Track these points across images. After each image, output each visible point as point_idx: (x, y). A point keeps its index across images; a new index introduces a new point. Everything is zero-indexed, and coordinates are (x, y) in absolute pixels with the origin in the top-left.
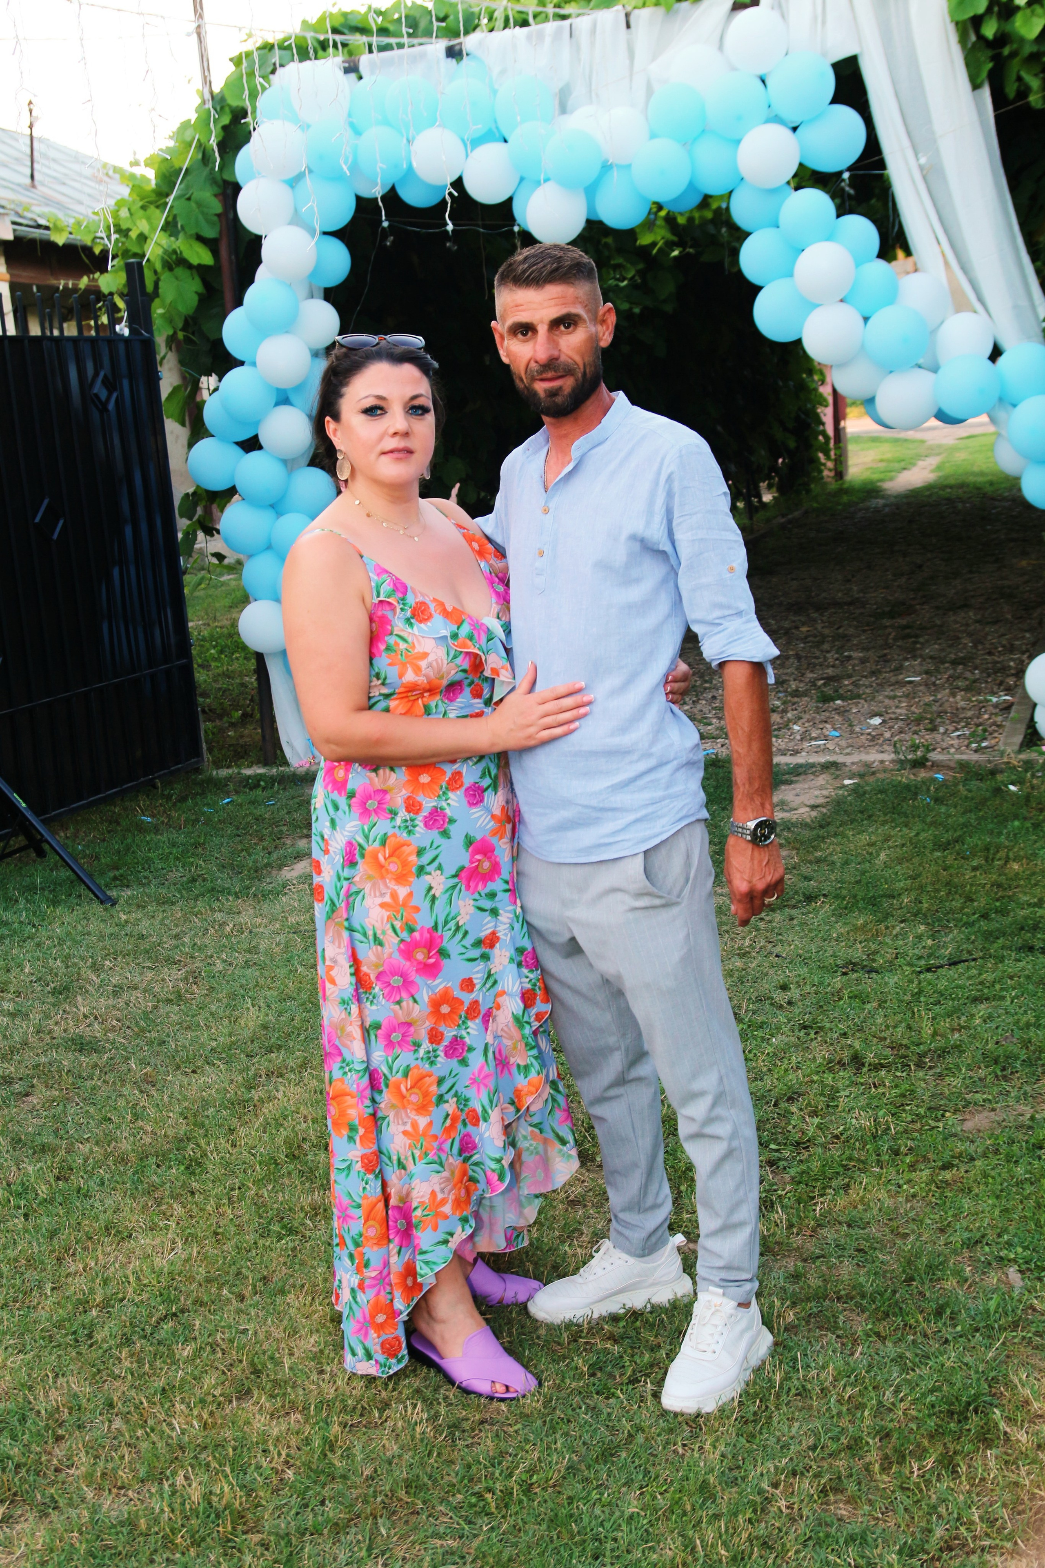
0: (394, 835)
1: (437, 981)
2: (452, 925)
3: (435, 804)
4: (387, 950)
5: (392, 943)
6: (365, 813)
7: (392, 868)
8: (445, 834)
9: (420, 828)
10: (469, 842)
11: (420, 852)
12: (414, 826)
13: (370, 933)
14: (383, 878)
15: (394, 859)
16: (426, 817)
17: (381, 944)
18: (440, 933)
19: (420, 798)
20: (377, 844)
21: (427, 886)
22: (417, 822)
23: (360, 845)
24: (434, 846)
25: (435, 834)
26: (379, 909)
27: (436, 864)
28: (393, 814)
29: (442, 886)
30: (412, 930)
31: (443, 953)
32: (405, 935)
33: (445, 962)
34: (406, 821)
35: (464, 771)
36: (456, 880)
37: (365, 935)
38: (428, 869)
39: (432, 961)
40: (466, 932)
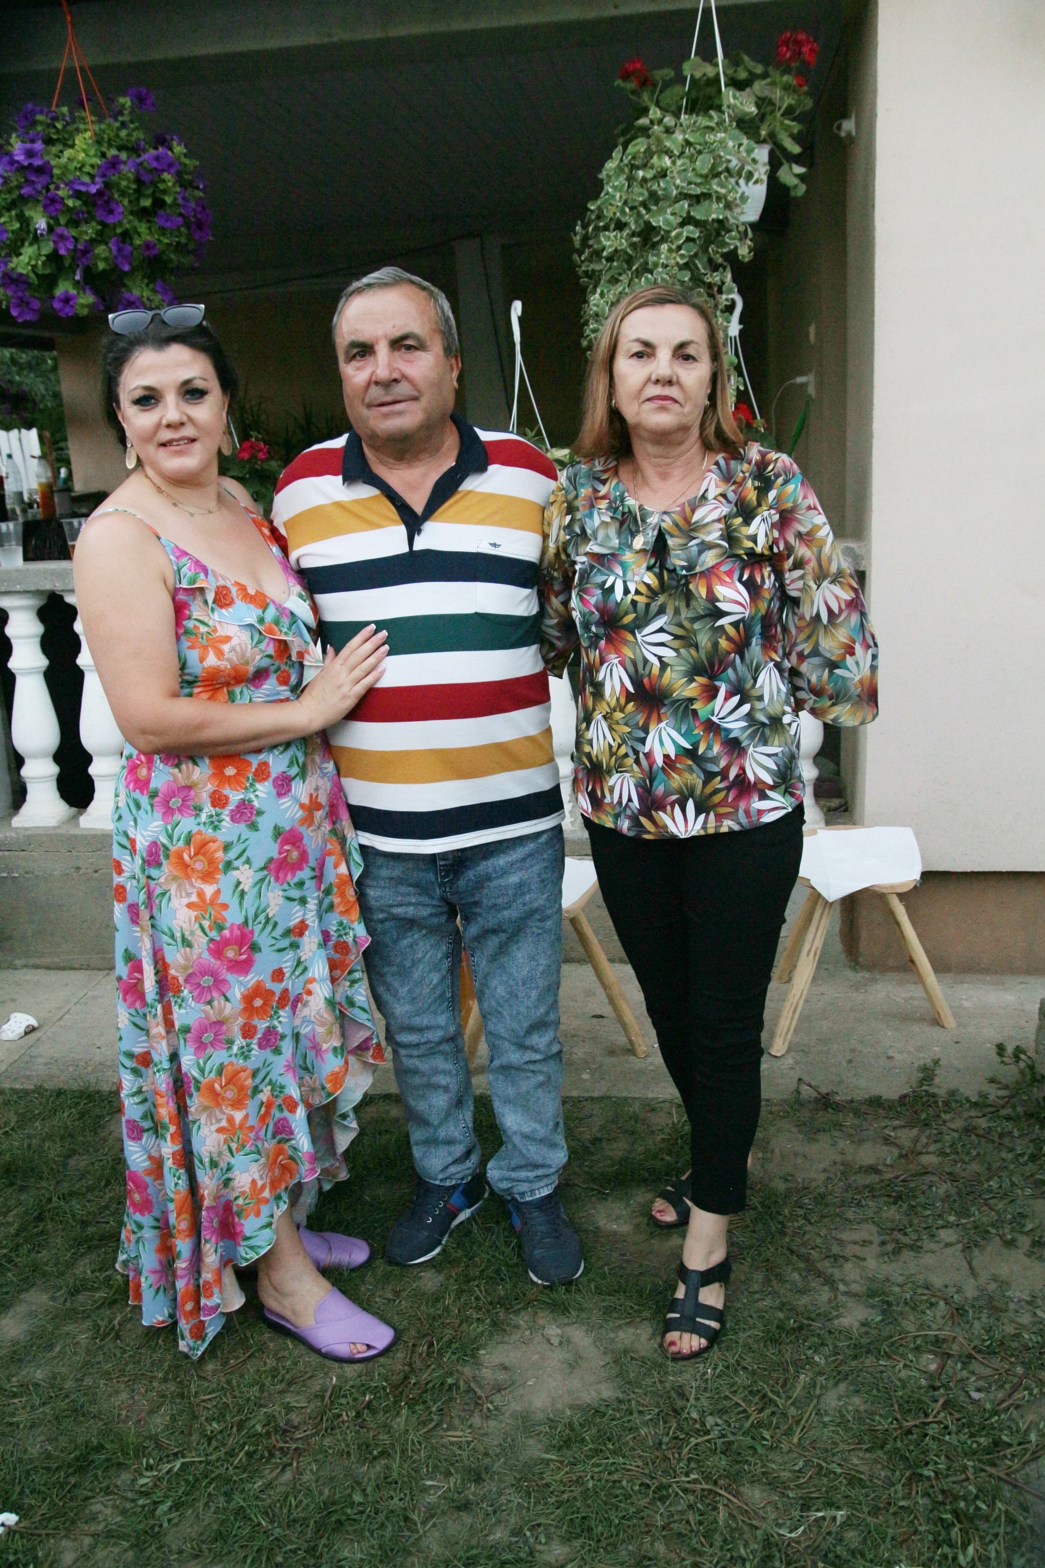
0: (199, 832)
1: (249, 977)
2: (262, 918)
3: (242, 796)
4: (196, 950)
5: (201, 943)
6: (168, 812)
7: (198, 866)
8: (253, 827)
9: (227, 822)
10: (278, 833)
11: (227, 847)
12: (220, 821)
13: (178, 935)
14: (188, 877)
15: (200, 857)
16: (232, 811)
17: (189, 945)
18: (250, 927)
19: (227, 791)
20: (181, 843)
21: (234, 882)
22: (223, 817)
23: (164, 845)
24: (242, 840)
25: (242, 828)
26: (186, 910)
27: (243, 859)
28: (199, 809)
29: (250, 880)
30: (221, 928)
31: (255, 948)
32: (214, 934)
33: (257, 956)
34: (211, 816)
35: (271, 761)
36: (265, 872)
37: (172, 937)
38: (236, 864)
39: (244, 957)
40: (276, 924)
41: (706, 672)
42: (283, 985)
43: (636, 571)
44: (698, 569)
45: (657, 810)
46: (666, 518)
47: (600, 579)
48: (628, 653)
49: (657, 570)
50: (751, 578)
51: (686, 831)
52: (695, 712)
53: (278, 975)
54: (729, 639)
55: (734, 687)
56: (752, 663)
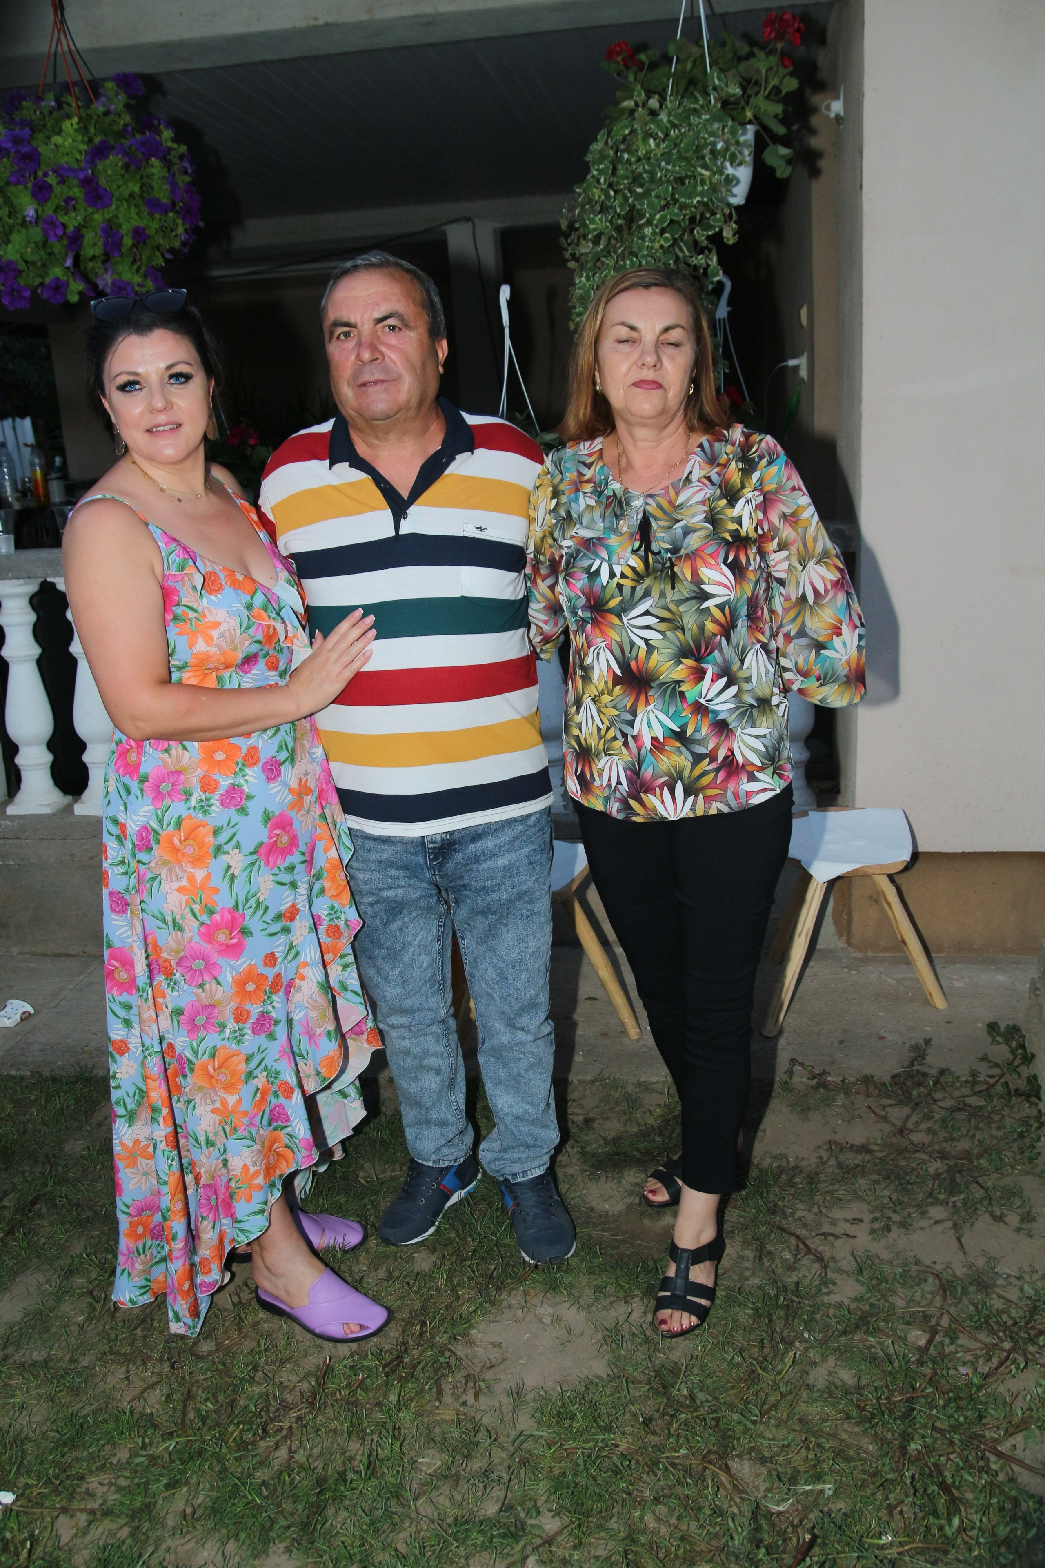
0: (190, 817)
1: (241, 961)
2: (253, 902)
3: (232, 781)
4: (187, 934)
5: (192, 927)
6: (158, 796)
7: (188, 850)
8: (243, 811)
9: (216, 807)
10: (268, 817)
11: (216, 832)
12: (210, 806)
13: (169, 919)
14: (179, 862)
15: (190, 841)
16: (222, 795)
17: (181, 929)
18: (241, 912)
19: (216, 776)
20: (171, 828)
21: (225, 866)
22: (213, 801)
23: (154, 830)
24: (232, 825)
25: (232, 812)
26: (176, 894)
27: (233, 842)
28: (188, 795)
29: (241, 864)
30: (212, 913)
31: (245, 932)
32: (205, 918)
33: (249, 940)
34: (202, 801)
35: (261, 745)
36: (255, 857)
37: (164, 921)
38: (226, 848)
39: (235, 941)
40: (267, 908)
41: (693, 655)
42: (276, 970)
43: (621, 555)
44: (683, 552)
45: (645, 792)
46: (650, 501)
47: (585, 563)
48: (614, 636)
49: (642, 552)
50: (736, 559)
51: (675, 813)
52: (682, 694)
53: (271, 960)
54: (715, 621)
55: (722, 670)
56: (738, 645)
